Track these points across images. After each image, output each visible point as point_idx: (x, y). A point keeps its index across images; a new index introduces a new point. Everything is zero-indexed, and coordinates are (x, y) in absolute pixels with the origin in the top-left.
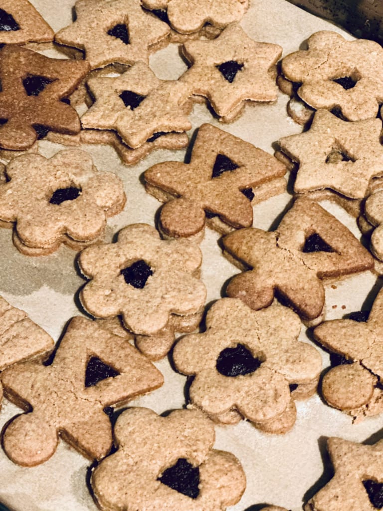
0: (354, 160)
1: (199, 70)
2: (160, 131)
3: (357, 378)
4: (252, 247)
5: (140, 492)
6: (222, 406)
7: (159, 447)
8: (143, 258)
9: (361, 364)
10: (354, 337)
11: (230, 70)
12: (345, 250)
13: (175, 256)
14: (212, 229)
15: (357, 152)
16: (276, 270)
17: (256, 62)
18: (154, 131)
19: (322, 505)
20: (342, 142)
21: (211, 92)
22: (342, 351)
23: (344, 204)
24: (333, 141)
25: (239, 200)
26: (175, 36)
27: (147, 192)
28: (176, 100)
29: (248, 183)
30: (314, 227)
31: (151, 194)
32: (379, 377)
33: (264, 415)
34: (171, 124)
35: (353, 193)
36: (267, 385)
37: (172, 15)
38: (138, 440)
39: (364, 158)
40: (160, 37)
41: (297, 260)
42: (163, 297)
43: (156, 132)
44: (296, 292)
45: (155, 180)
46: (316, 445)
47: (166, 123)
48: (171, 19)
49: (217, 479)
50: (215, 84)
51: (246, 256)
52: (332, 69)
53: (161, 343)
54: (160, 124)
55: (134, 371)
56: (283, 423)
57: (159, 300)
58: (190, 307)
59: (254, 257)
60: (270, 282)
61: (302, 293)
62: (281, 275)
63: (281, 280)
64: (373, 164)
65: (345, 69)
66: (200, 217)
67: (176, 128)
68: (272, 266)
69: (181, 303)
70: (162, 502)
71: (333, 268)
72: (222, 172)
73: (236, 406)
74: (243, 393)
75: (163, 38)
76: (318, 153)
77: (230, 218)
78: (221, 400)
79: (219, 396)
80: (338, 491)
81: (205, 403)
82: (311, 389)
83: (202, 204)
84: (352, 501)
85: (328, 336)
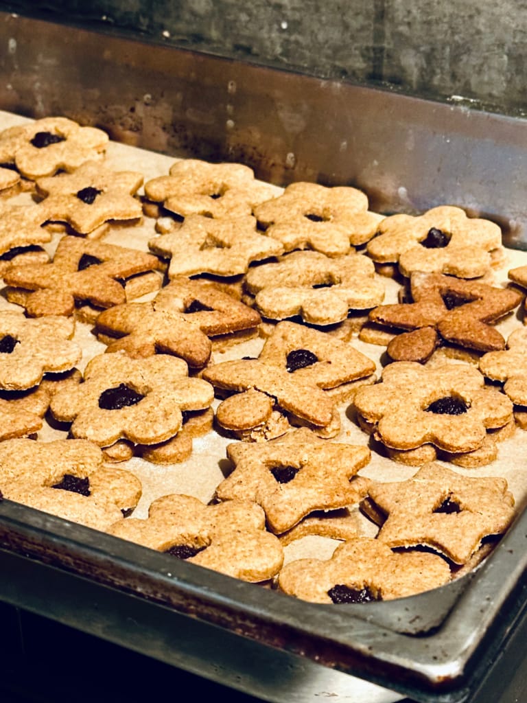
0: (229, 247)
1: (55, 198)
2: (17, 246)
3: (252, 399)
4: (127, 316)
5: (23, 494)
6: (108, 433)
7: (42, 462)
8: (9, 332)
9: (256, 389)
10: (245, 370)
11: (88, 195)
12: (228, 308)
13: (44, 326)
14: (83, 322)
15: (232, 239)
16: (155, 329)
17: (116, 186)
18: (11, 245)
19: (225, 492)
20: (215, 235)
21: (70, 214)
22: (235, 383)
23: (225, 289)
24: (206, 234)
25: (109, 283)
26: (25, 184)
27: (8, 301)
28: (32, 219)
29: (118, 272)
30: (193, 296)
31: (13, 303)
32: (275, 398)
33: (155, 432)
34: (29, 237)
35: (232, 270)
36: (156, 408)
37: (21, 162)
38: (18, 458)
39: (240, 243)
40: (9, 183)
41: (177, 318)
42: (33, 356)
43: (12, 247)
44: (178, 343)
45: (16, 279)
46: (217, 466)
47: (23, 236)
48: (19, 166)
49: (109, 482)
50: (73, 207)
51: (121, 325)
52: (198, 185)
53: (37, 402)
54: (16, 237)
55: (8, 416)
56: (177, 449)
57: (30, 358)
58: (65, 361)
59: (130, 324)
60: (151, 340)
61: (185, 342)
62: (161, 332)
63: (161, 336)
64: (250, 246)
65: (212, 185)
66: (68, 300)
67: (34, 240)
68: (150, 326)
69: (54, 359)
70: (49, 500)
71: (217, 323)
72: (88, 266)
73: (124, 433)
74: (130, 419)
75: (12, 185)
76: (190, 244)
77: (102, 299)
78: (107, 428)
79: (104, 424)
80: (241, 477)
81: (90, 433)
82: (205, 422)
83: (69, 290)
84: (257, 482)
85: (217, 374)
